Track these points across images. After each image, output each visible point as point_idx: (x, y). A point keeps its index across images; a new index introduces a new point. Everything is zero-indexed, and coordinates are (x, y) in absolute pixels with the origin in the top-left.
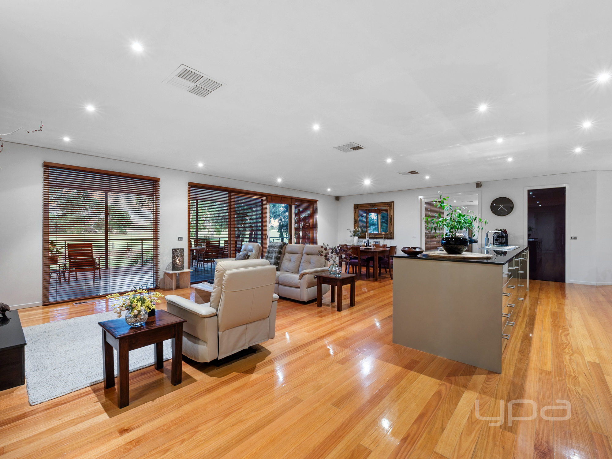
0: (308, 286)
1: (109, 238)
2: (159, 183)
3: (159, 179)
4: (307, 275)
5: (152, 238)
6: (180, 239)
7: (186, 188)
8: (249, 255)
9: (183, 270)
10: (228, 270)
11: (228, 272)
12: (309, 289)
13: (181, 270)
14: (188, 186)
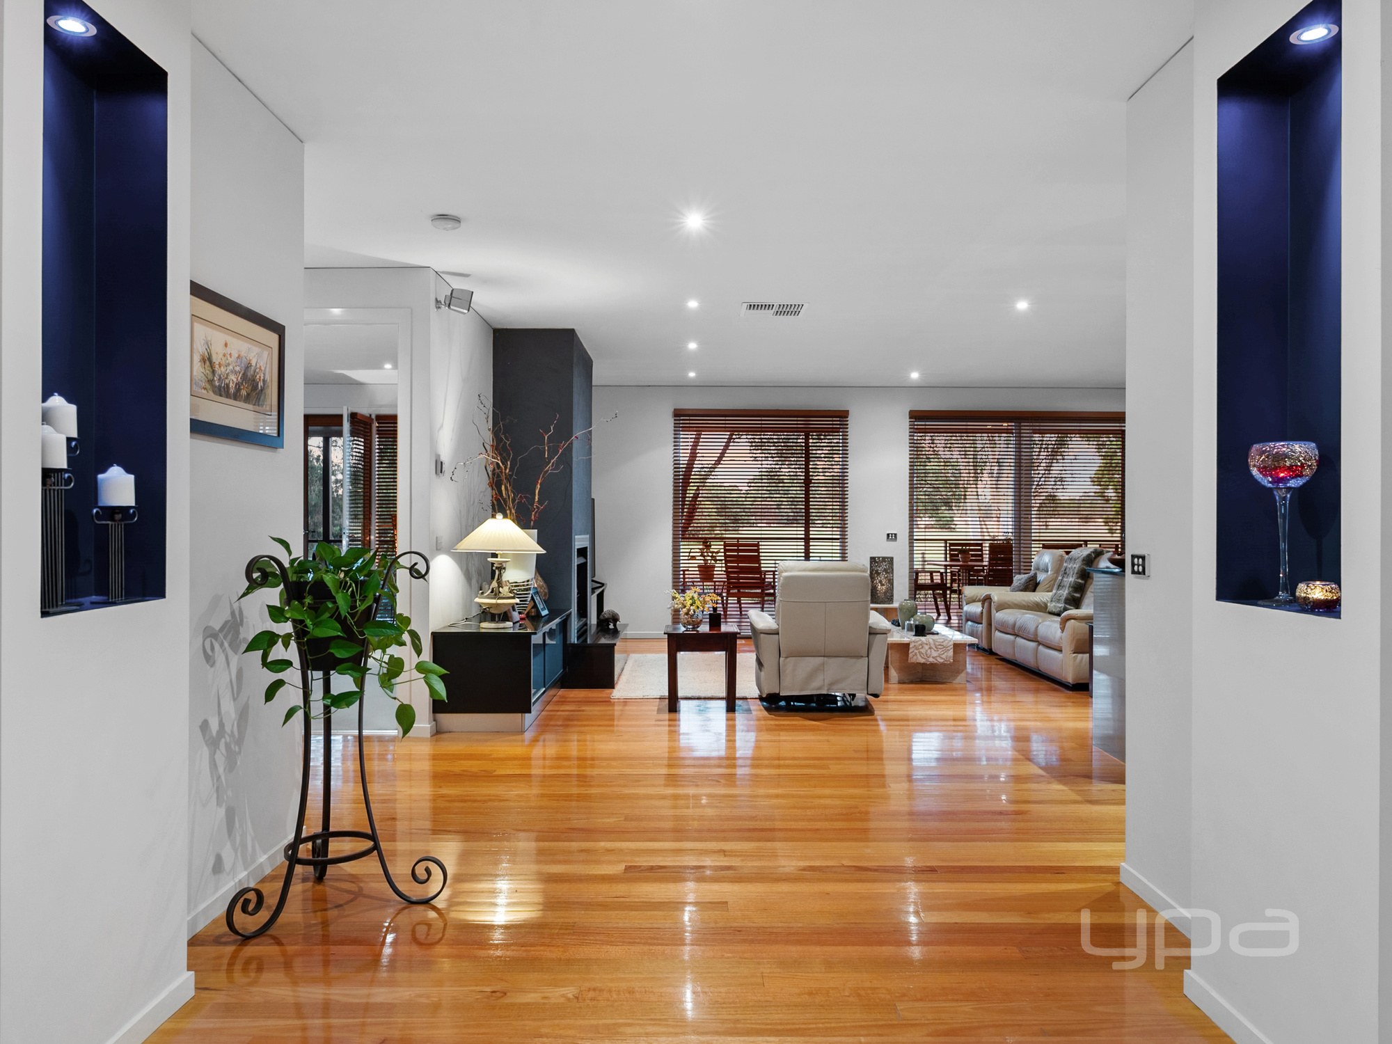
0: (1075, 649)
1: (811, 536)
2: (847, 421)
3: (847, 412)
4: (1072, 621)
5: (838, 537)
6: (892, 537)
7: (905, 423)
8: (1039, 583)
9: (892, 603)
10: (786, 571)
11: (785, 574)
12: (1080, 655)
13: (884, 604)
14: (910, 418)
